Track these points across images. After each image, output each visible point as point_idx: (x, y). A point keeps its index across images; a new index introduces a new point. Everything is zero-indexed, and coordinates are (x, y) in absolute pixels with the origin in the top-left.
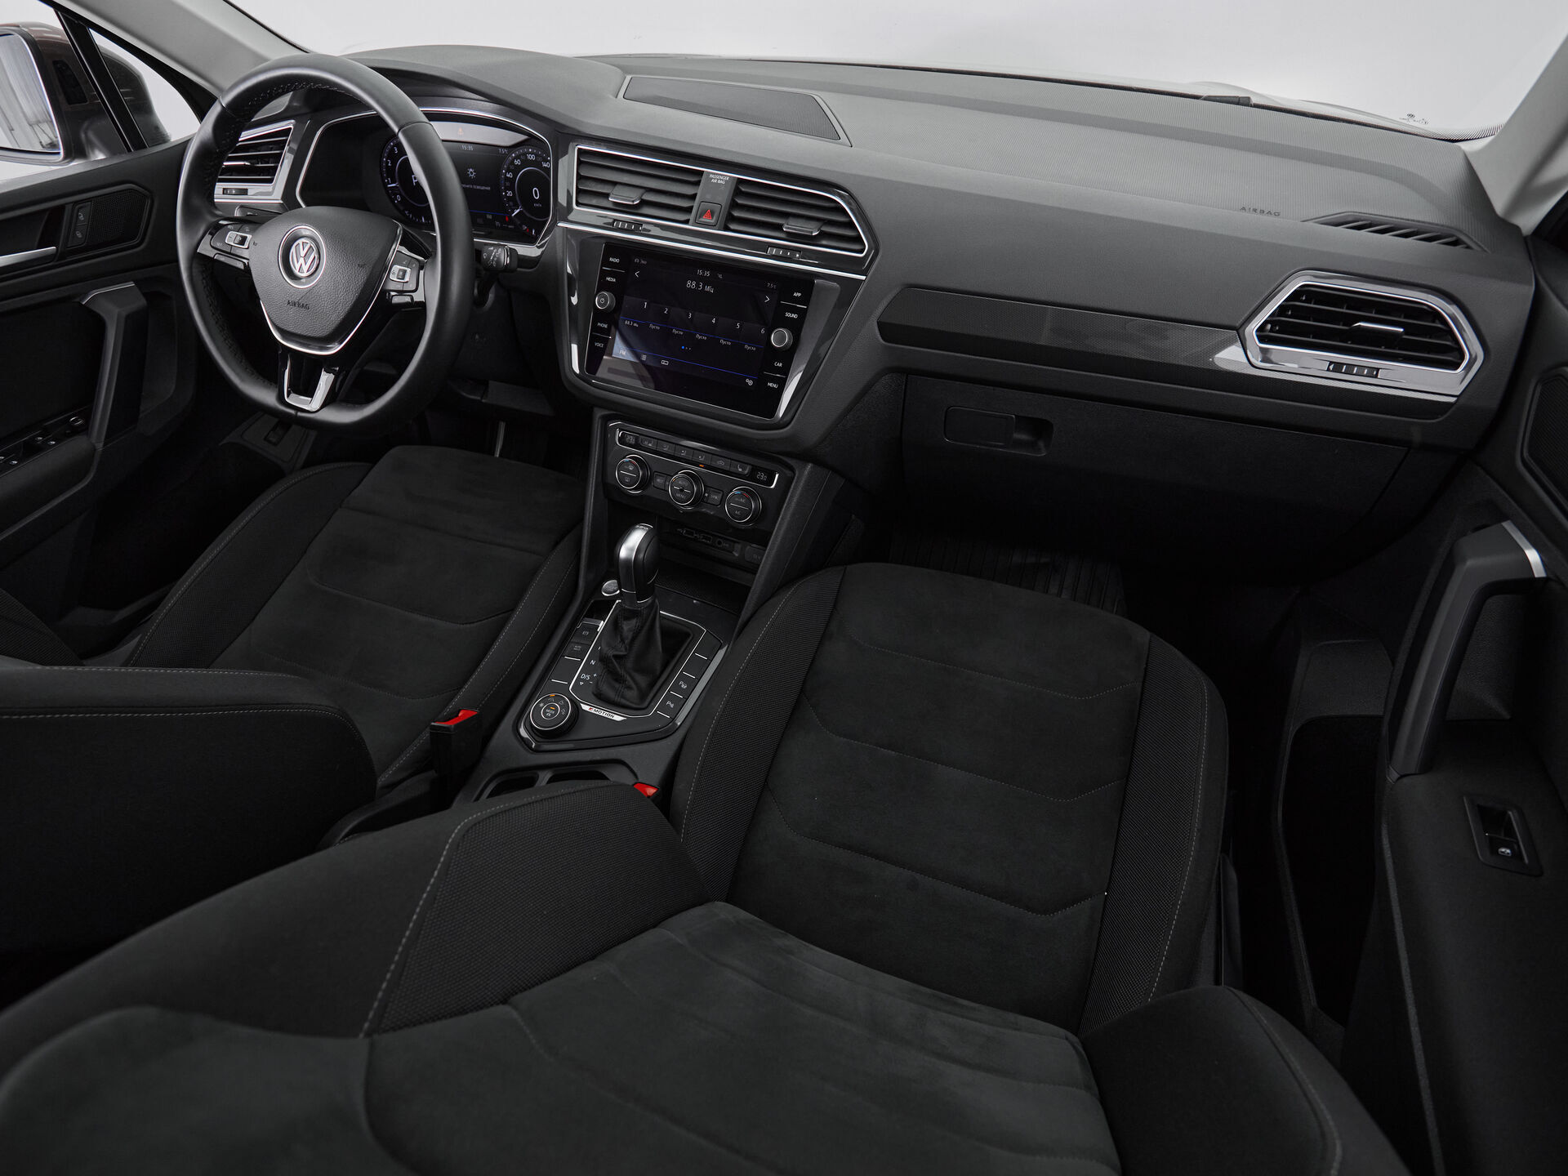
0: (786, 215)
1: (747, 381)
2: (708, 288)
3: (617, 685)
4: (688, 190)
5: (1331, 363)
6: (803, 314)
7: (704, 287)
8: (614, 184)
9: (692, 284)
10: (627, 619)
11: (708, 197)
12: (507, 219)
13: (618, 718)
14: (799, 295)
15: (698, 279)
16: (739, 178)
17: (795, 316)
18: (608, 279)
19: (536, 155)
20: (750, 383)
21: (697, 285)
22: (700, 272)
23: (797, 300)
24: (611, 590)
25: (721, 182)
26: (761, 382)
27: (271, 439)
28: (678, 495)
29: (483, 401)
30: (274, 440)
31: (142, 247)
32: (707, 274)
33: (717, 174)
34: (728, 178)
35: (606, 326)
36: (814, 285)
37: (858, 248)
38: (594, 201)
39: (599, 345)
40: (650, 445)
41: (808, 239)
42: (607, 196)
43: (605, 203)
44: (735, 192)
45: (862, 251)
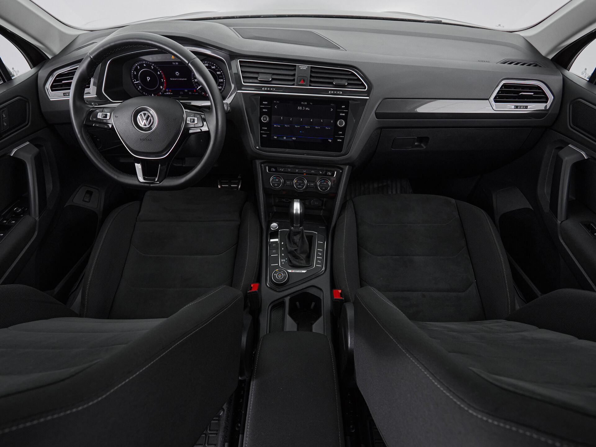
0: (333, 78)
1: (329, 140)
2: (307, 109)
4: (292, 73)
5: (515, 106)
6: (347, 113)
7: (305, 108)
8: (258, 73)
9: (300, 108)
10: (295, 235)
11: (301, 75)
12: (195, 91)
13: (305, 271)
14: (344, 107)
15: (302, 106)
16: (311, 66)
17: (344, 114)
18: (264, 110)
19: (209, 64)
20: (330, 141)
21: (302, 108)
22: (303, 103)
23: (343, 109)
24: (274, 227)
25: (305, 68)
26: (335, 140)
27: (86, 200)
29: (183, 166)
30: (87, 200)
31: (28, 126)
32: (306, 103)
33: (302, 66)
34: (307, 67)
35: (266, 128)
36: (349, 102)
37: (364, 87)
38: (251, 81)
39: (265, 136)
40: (282, 170)
41: (344, 86)
42: (256, 78)
43: (256, 81)
44: (311, 72)
45: (365, 88)
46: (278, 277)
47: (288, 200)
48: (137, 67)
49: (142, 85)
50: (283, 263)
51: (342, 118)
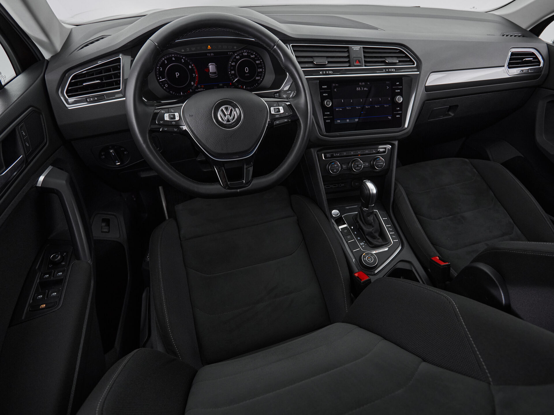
0: (385, 57)
1: (389, 117)
2: (365, 89)
3: (375, 240)
4: (346, 55)
5: (521, 70)
6: (401, 89)
7: (363, 89)
9: (358, 89)
10: (369, 216)
11: (355, 56)
12: (231, 84)
13: (387, 249)
14: (398, 83)
15: (360, 86)
16: (363, 47)
17: (399, 91)
18: (324, 95)
19: (248, 53)
20: (390, 118)
21: (361, 89)
22: (360, 84)
23: (398, 85)
24: (336, 214)
25: (358, 49)
26: (394, 116)
27: (104, 230)
28: (357, 168)
30: (106, 230)
31: (47, 144)
32: (363, 84)
33: (355, 47)
34: (359, 48)
35: (329, 113)
36: (402, 79)
37: (412, 64)
38: (307, 66)
39: (328, 121)
40: (338, 155)
41: (395, 64)
42: (312, 62)
43: (311, 65)
44: (364, 52)
45: (414, 64)
46: (369, 261)
47: (329, 186)
48: (164, 61)
49: (169, 82)
50: (363, 246)
51: (398, 94)
